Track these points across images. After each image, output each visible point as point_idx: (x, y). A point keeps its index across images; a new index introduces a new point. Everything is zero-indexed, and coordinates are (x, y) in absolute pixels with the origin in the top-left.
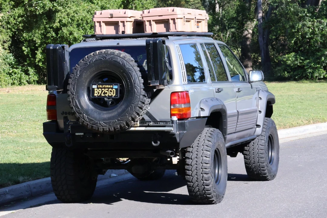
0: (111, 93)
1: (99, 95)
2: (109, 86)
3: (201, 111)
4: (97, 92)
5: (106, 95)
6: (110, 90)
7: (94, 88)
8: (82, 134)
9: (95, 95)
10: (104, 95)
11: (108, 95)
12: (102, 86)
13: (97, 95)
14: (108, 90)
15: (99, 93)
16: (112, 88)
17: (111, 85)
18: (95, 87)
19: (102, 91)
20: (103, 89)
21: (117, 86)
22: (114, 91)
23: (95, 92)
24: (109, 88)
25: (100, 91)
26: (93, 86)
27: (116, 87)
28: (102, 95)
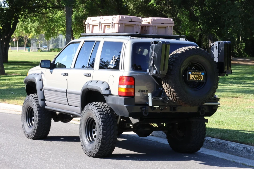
0: (200, 78)
2: (199, 73)
5: (197, 79)
6: (200, 76)
14: (198, 76)
18: (190, 73)
20: (195, 75)
22: (202, 76)
27: (203, 74)
28: (195, 79)
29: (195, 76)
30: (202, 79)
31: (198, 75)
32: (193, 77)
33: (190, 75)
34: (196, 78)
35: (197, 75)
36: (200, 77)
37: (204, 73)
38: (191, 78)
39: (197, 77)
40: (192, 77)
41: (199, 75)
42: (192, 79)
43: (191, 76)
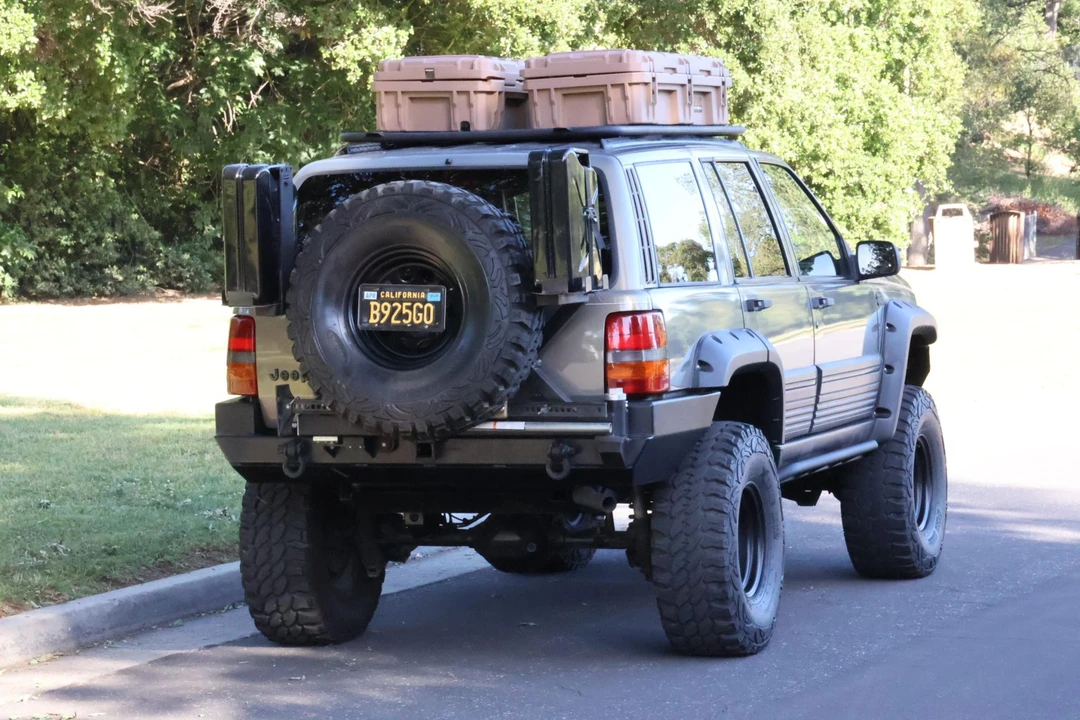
0: (420, 315)
2: (415, 295)
3: (701, 370)
4: (377, 312)
5: (404, 321)
6: (418, 308)
7: (369, 301)
8: (335, 439)
9: (372, 321)
10: (399, 322)
11: (412, 322)
12: (394, 295)
13: (379, 323)
14: (411, 308)
16: (424, 302)
17: (419, 291)
18: (371, 298)
19: (394, 309)
20: (394, 305)
22: (429, 309)
23: (373, 312)
24: (413, 301)
25: (386, 308)
26: (366, 293)
27: (435, 297)
28: (393, 321)
29: (396, 308)
30: (429, 319)
31: (409, 304)
32: (387, 313)
33: (372, 304)
34: (401, 316)
35: (405, 304)
36: (420, 310)
37: (439, 294)
38: (375, 316)
39: (405, 311)
40: (380, 311)
41: (413, 303)
42: (382, 322)
43: (375, 308)
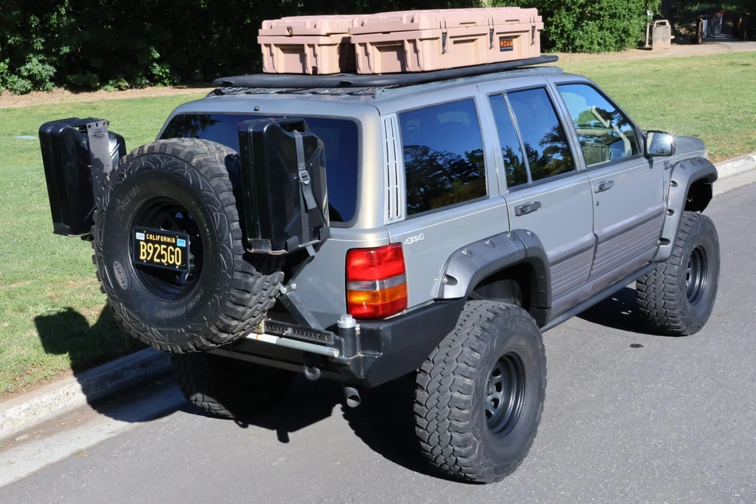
0: (172, 256)
1: (149, 259)
2: (169, 240)
4: (144, 250)
5: (162, 260)
6: (171, 250)
7: (140, 241)
9: (142, 257)
10: (158, 261)
11: (167, 262)
12: (155, 238)
13: (146, 259)
14: (165, 250)
15: (148, 254)
16: (175, 246)
17: (171, 236)
18: (141, 239)
19: (155, 249)
20: (156, 246)
21: (184, 241)
22: (178, 252)
23: (142, 250)
24: (168, 244)
25: (150, 248)
26: (137, 234)
27: (182, 243)
28: (156, 260)
29: (157, 248)
30: (178, 261)
31: (165, 247)
32: (151, 252)
33: (142, 243)
34: (160, 256)
35: (162, 246)
36: (172, 253)
38: (143, 255)
39: (162, 252)
40: (147, 251)
41: (168, 246)
43: (144, 248)
